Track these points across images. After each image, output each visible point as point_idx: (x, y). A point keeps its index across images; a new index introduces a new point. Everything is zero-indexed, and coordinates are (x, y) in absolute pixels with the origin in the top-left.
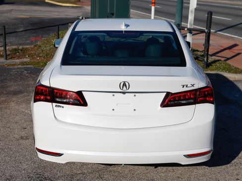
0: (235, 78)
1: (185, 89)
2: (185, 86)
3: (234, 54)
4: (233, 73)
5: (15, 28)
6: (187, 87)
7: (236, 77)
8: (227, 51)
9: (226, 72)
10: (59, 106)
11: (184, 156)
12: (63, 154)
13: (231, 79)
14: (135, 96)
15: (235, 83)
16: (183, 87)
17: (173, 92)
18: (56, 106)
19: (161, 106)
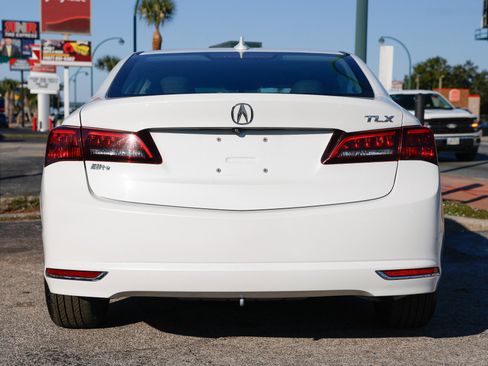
0: (481, 226)
1: (374, 126)
2: (373, 119)
3: (475, 197)
4: (475, 217)
5: (22, 171)
6: (376, 120)
7: (483, 225)
8: (460, 192)
9: (461, 215)
10: (100, 167)
11: (377, 272)
12: (106, 273)
13: (472, 229)
14: (265, 140)
15: (482, 234)
16: (369, 120)
17: (348, 130)
18: (93, 167)
19: (322, 161)
